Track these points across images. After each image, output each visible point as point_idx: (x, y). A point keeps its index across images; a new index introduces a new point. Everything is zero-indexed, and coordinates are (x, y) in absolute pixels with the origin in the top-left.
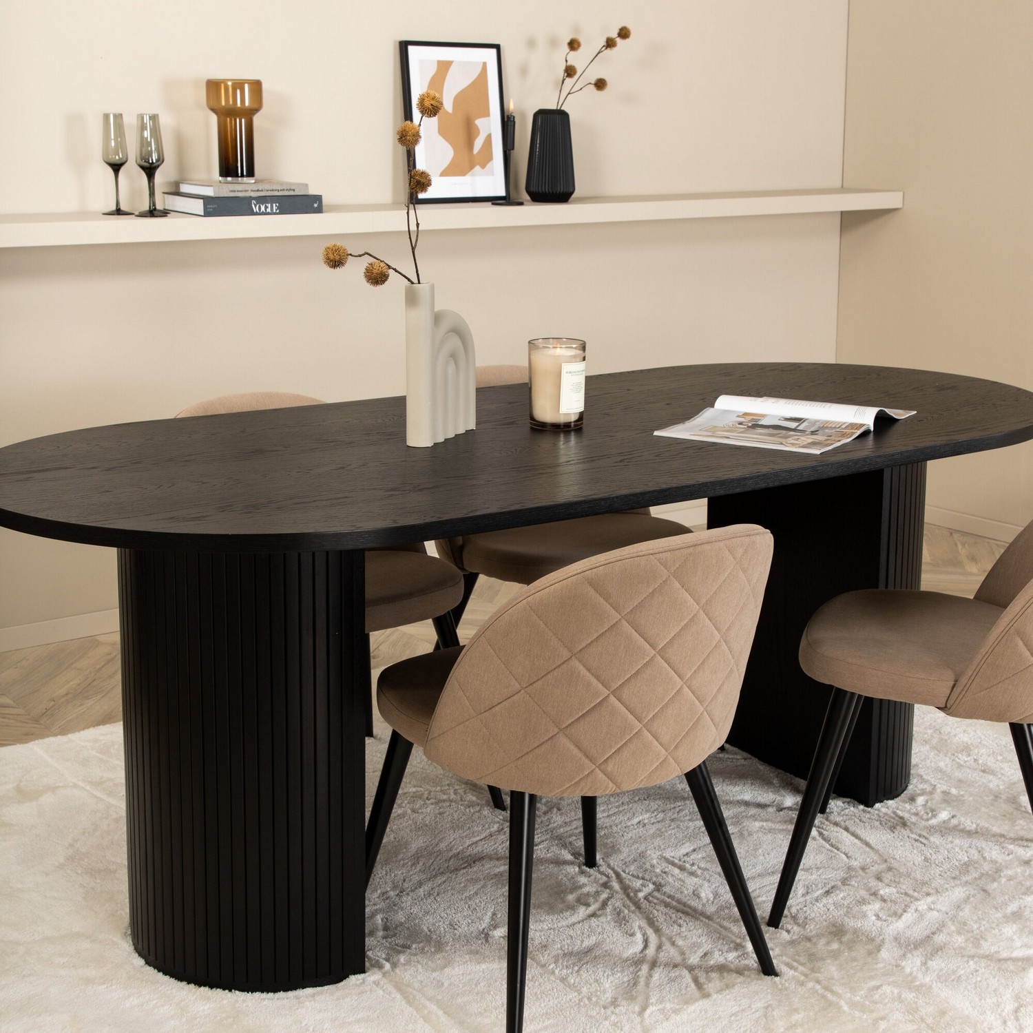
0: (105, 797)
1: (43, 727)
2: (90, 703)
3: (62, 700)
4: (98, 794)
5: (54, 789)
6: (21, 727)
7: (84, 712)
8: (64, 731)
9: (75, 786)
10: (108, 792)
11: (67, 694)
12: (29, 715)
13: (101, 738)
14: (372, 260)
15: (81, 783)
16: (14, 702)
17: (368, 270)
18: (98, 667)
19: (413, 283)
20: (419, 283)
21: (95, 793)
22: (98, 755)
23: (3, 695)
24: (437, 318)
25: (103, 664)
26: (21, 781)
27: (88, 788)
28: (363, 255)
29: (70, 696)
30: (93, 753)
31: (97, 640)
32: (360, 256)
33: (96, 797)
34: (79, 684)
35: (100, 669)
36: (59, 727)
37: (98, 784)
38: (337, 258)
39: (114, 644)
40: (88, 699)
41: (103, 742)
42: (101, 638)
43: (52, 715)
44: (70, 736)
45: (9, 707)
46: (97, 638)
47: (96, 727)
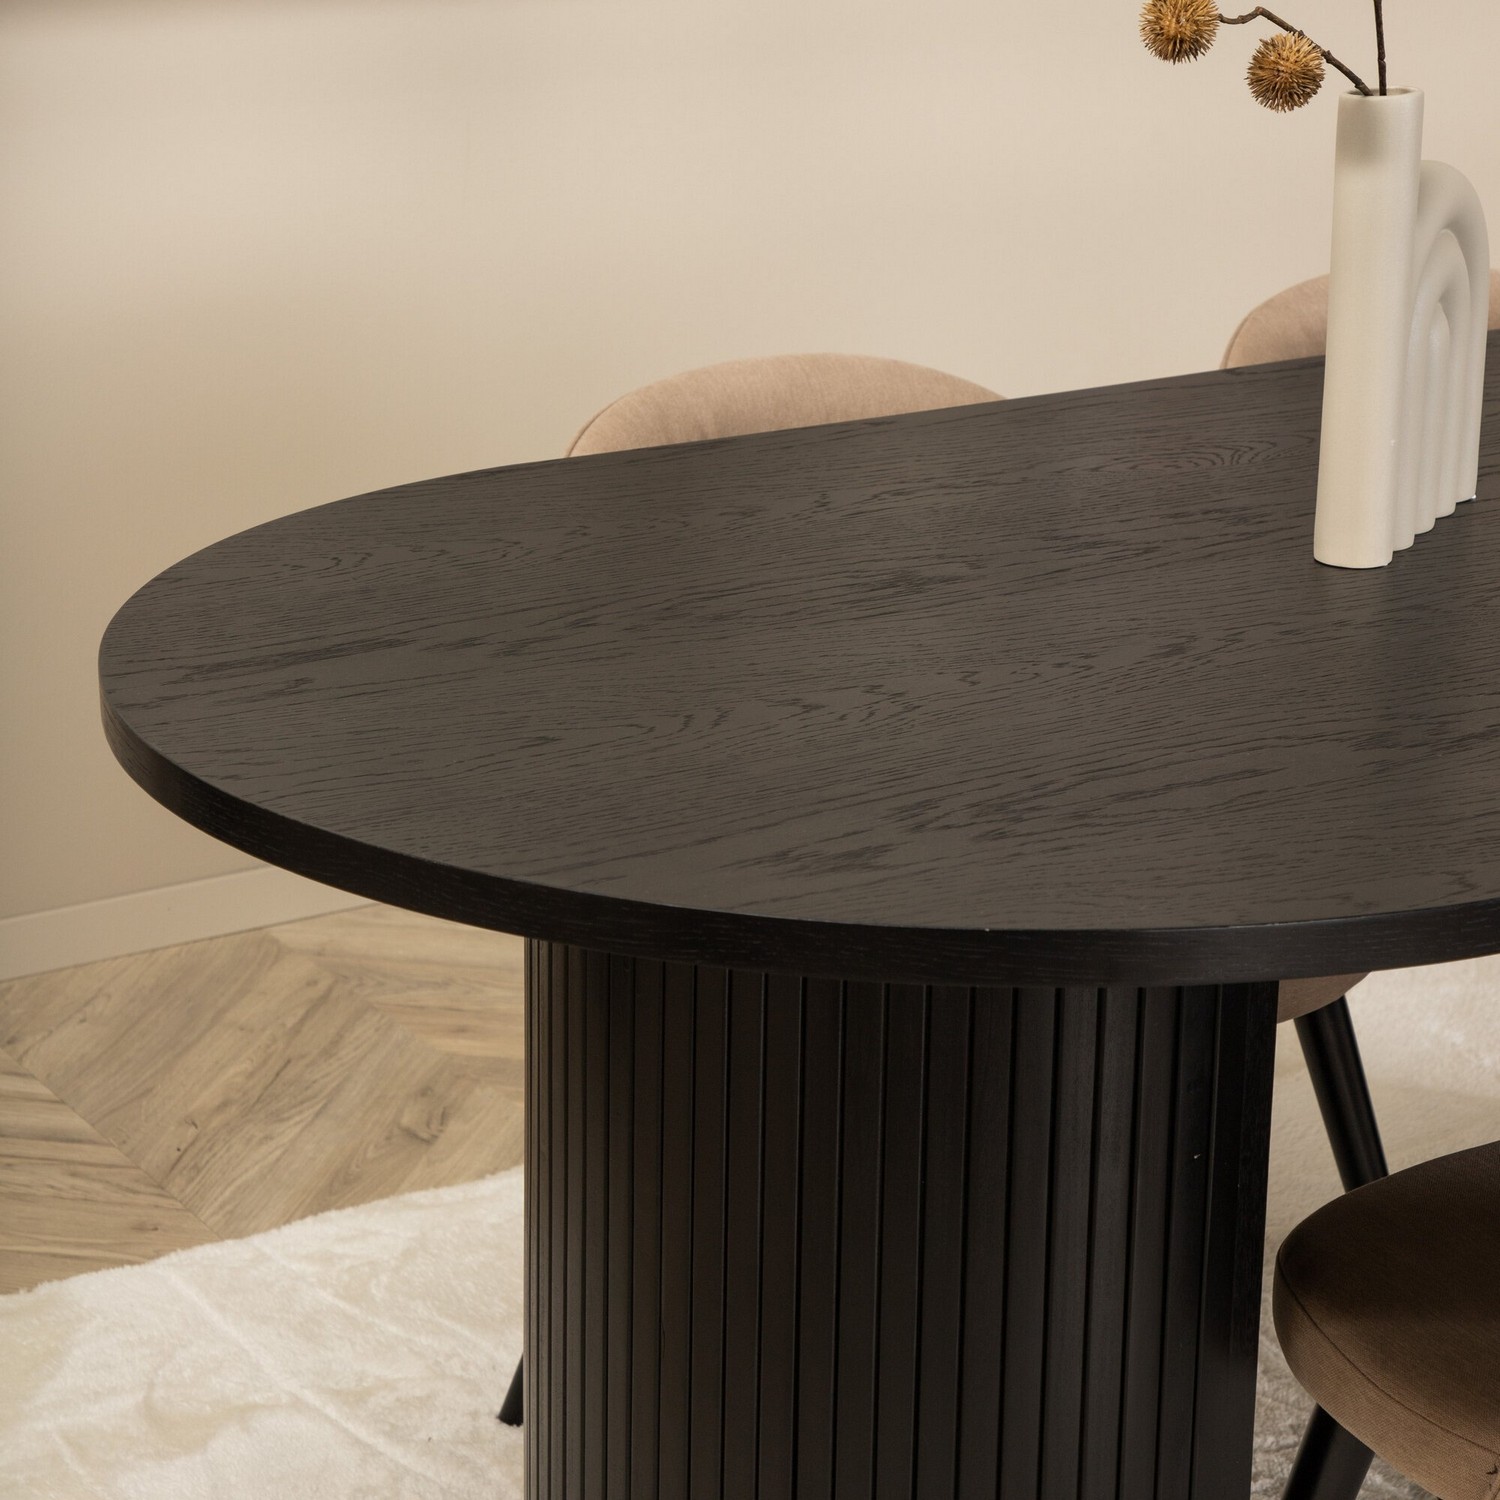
0: (381, 1443)
1: (179, 1206)
2: (287, 1132)
3: (216, 1122)
4: (362, 1433)
5: (242, 1414)
6: (122, 1204)
7: (278, 1160)
8: (233, 1227)
9: (297, 1404)
10: (387, 1428)
11: (224, 1105)
12: (138, 1168)
13: (339, 1249)
14: (1273, 31)
15: (310, 1397)
16: (93, 1125)
17: (1259, 62)
18: (291, 1022)
19: (1366, 92)
20: (1383, 91)
21: (351, 1427)
22: (342, 1304)
23: (62, 1102)
24: (1424, 187)
25: (301, 1012)
26: (151, 1386)
27: (331, 1411)
28: (1253, 16)
29: (233, 1110)
30: (327, 1297)
31: (275, 941)
32: (1243, 20)
33: (357, 1442)
34: (251, 1075)
35: (296, 1030)
36: (221, 1207)
37: (354, 1398)
38: (1188, 30)
39: (319, 954)
40: (282, 1120)
41: (347, 1263)
42: (285, 935)
43: (197, 1169)
44: (257, 1240)
45: (80, 1141)
46: (275, 933)
47: (321, 1216)
